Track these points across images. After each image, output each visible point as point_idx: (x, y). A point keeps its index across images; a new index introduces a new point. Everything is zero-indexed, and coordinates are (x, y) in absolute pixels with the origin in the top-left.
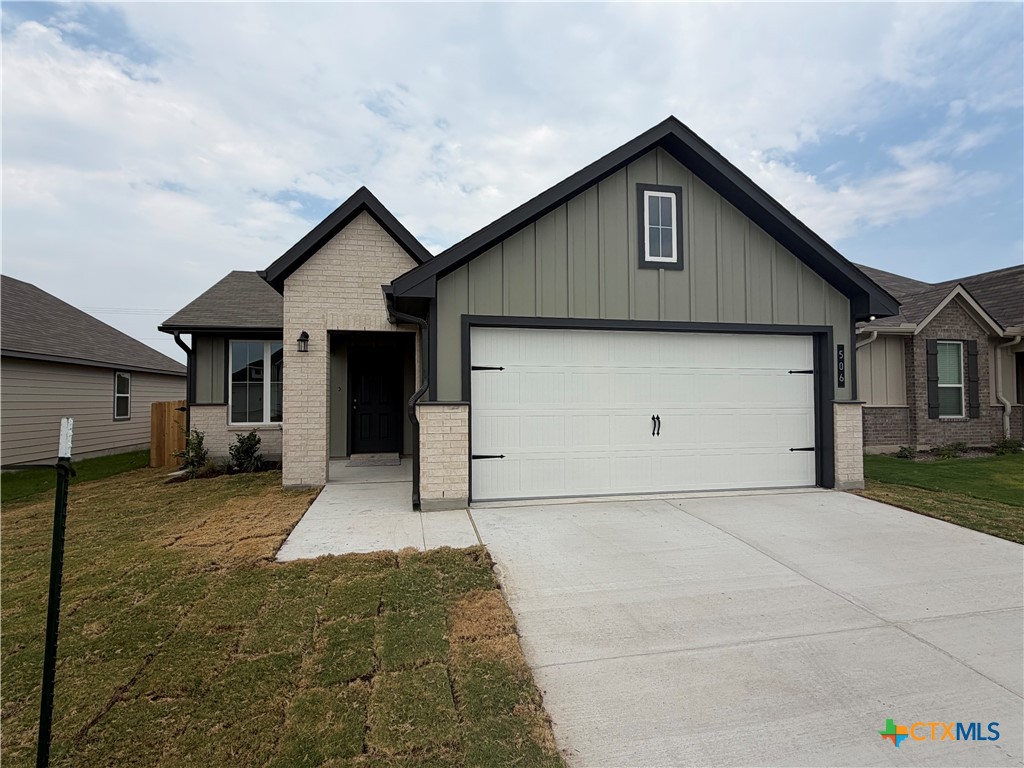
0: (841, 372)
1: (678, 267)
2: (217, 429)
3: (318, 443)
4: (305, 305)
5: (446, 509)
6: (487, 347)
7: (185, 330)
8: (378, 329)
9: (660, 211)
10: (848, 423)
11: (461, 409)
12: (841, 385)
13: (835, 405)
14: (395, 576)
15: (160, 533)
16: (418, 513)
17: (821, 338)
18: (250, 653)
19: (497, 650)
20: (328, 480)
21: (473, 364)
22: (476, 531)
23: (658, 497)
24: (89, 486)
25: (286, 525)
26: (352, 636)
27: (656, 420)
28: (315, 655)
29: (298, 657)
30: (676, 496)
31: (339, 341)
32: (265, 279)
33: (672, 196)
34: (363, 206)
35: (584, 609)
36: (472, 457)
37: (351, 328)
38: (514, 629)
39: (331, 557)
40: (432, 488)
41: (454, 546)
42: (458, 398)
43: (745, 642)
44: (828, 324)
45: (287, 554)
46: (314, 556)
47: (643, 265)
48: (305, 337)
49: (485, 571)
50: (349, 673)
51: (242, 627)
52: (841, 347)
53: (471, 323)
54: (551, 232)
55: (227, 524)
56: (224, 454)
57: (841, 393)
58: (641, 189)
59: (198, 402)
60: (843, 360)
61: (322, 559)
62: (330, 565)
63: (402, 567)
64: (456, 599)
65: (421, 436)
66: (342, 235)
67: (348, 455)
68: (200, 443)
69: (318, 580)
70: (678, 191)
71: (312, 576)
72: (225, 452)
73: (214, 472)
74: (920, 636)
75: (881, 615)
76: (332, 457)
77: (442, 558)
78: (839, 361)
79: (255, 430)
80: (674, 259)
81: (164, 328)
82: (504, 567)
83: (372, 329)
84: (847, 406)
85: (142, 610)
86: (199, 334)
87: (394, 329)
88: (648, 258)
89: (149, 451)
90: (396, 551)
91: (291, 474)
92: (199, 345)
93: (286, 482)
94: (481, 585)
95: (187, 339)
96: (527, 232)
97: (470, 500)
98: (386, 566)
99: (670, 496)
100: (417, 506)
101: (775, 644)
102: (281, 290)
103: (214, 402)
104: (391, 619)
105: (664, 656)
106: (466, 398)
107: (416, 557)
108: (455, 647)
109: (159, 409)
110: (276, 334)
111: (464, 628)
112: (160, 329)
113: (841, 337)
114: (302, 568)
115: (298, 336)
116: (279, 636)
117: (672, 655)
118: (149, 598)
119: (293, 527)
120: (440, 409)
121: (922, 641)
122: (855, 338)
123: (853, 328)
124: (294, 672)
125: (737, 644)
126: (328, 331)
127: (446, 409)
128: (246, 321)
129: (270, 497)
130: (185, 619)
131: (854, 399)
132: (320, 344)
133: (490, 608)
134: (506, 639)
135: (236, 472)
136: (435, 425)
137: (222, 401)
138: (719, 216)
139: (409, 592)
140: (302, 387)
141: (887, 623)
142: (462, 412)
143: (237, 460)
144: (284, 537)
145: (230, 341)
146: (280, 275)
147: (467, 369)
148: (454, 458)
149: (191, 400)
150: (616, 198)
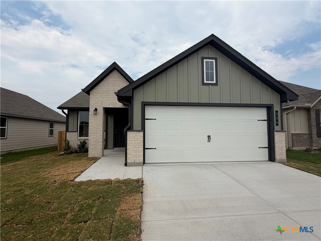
0: (277, 120)
1: (216, 84)
2: (74, 139)
3: (100, 143)
4: (96, 99)
5: (135, 166)
6: (150, 112)
7: (65, 108)
8: (119, 107)
9: (209, 66)
10: (280, 140)
11: (141, 132)
12: (277, 125)
13: (275, 132)
14: (108, 188)
15: (45, 171)
16: (126, 167)
17: (269, 108)
18: (52, 211)
19: (131, 215)
20: (103, 155)
21: (146, 118)
22: (142, 173)
23: (209, 163)
25: (83, 169)
26: (87, 207)
27: (209, 137)
28: (73, 213)
29: (67, 214)
30: (216, 163)
31: (108, 111)
32: (84, 91)
33: (214, 61)
34: (114, 68)
35: (169, 201)
36: (144, 149)
37: (111, 107)
38: (141, 208)
39: (91, 180)
40: (131, 159)
41: (132, 178)
42: (140, 129)
43: (223, 216)
44: (272, 104)
45: (78, 180)
46: (86, 180)
47: (204, 84)
48: (96, 110)
49: (139, 187)
50: (80, 220)
51: (54, 202)
52: (277, 112)
53: (145, 105)
54: (172, 74)
55: (66, 169)
56: (75, 147)
57: (277, 128)
58: (203, 59)
59: (69, 131)
60: (278, 116)
61: (88, 181)
62: (90, 183)
63: (113, 184)
64: (125, 196)
65: (128, 141)
66: (108, 77)
67: (113, 148)
68: (68, 143)
69: (84, 188)
70: (216, 59)
71: (83, 187)
73: (72, 153)
74: (291, 217)
75: (278, 209)
77: (127, 182)
78: (276, 116)
79: (85, 140)
80: (214, 82)
81: (59, 108)
82: (147, 186)
83: (117, 107)
84: (279, 132)
85: (26, 196)
86: (70, 110)
87: (124, 107)
88: (205, 82)
89: (57, 146)
90: (112, 179)
91: (91, 154)
92: (70, 113)
93: (89, 156)
94: (136, 192)
95: (66, 111)
96: (164, 74)
97: (144, 163)
98: (108, 184)
99: (214, 163)
100: (126, 165)
101: (234, 218)
102: (89, 94)
103: (74, 131)
104: (101, 202)
105: (191, 220)
106: (143, 129)
107: (118, 181)
108: (118, 213)
109: (60, 133)
110: (87, 109)
111: (124, 206)
112: (58, 108)
113: (277, 108)
114: (82, 183)
115: (94, 110)
116: (63, 206)
117: (194, 219)
118: (30, 191)
119: (85, 170)
120: (134, 132)
121: (292, 219)
122: (283, 110)
123: (281, 106)
124: (64, 219)
125: (220, 217)
126: (104, 108)
127: (136, 132)
128: (84, 106)
129: (83, 161)
130: (38, 198)
131: (282, 130)
132: (101, 111)
133: (135, 200)
134: (136, 211)
135: (78, 153)
136: (133, 138)
137: (76, 130)
138: (230, 67)
139: (111, 193)
140: (95, 126)
141: (280, 212)
142: (141, 134)
143: (79, 149)
144: (80, 173)
145: (79, 112)
146: (88, 90)
147: (143, 119)
148: (138, 149)
149: (67, 130)
150: (194, 63)
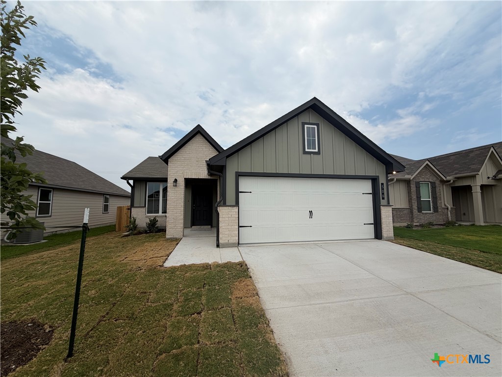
0: (383, 194)
1: (318, 153)
2: (141, 216)
3: (180, 221)
4: (176, 168)
5: (229, 247)
6: (245, 184)
7: (131, 179)
8: (204, 178)
9: (311, 133)
10: (386, 214)
11: (235, 208)
12: (383, 198)
13: (381, 207)
14: (209, 272)
15: (119, 256)
16: (218, 248)
17: (374, 180)
18: (153, 303)
19: (251, 303)
20: (183, 236)
21: (240, 191)
22: (241, 255)
23: (312, 242)
24: (93, 238)
25: (168, 253)
26: (193, 296)
27: (311, 212)
28: (179, 304)
29: (172, 305)
30: (319, 242)
31: (189, 182)
32: (161, 159)
33: (316, 127)
34: (199, 132)
35: (285, 286)
36: (239, 227)
37: (193, 177)
38: (257, 294)
39: (185, 265)
40: (224, 239)
41: (233, 261)
42: (234, 204)
43: (350, 300)
44: (377, 175)
45: (168, 264)
46: (178, 265)
47: (305, 153)
48: (176, 181)
49: (245, 271)
50: (192, 311)
51: (150, 292)
52: (382, 184)
53: (239, 175)
54: (269, 140)
55: (145, 252)
56: (144, 226)
57: (383, 202)
58: (304, 124)
59: (135, 206)
60: (383, 189)
61: (181, 266)
62: (185, 268)
63: (212, 269)
64: (234, 282)
65: (220, 219)
66: (190, 143)
67: (191, 227)
68: (135, 222)
69: (180, 274)
70: (318, 125)
71: (178, 273)
72: (144, 225)
73: (140, 233)
74: (421, 298)
75: (404, 290)
76: (185, 227)
77: (228, 266)
78: (382, 189)
79: (156, 217)
80: (317, 150)
81: (123, 178)
82: (253, 270)
83: (201, 178)
84: (386, 207)
85: (111, 286)
86: (136, 180)
87: (209, 178)
88: (307, 150)
89: (115, 225)
90: (210, 263)
91: (169, 234)
92: (136, 185)
93: (167, 237)
94: (244, 277)
95: (131, 182)
96: (260, 141)
97: (239, 244)
98: (206, 269)
99: (317, 242)
100: (218, 246)
101: (362, 301)
102: (167, 163)
103: (141, 206)
104: (208, 289)
105: (318, 305)
106: (237, 204)
107: (218, 266)
108: (234, 301)
109: (120, 209)
110: (165, 180)
111: (237, 293)
112: (121, 178)
113: (382, 180)
114: (173, 270)
115: (173, 180)
116: (165, 296)
117: (321, 305)
118: (114, 281)
119: (170, 254)
120: (227, 208)
121: (423, 300)
122: (388, 181)
123: (387, 177)
124: (170, 310)
125: (347, 301)
126: (185, 179)
127: (229, 208)
128: (153, 175)
129: (161, 242)
130: (128, 289)
131: (388, 204)
132: (181, 183)
133: (247, 286)
134: (254, 298)
135: (148, 233)
136: (225, 214)
137: (144, 206)
138: (333, 133)
139: (215, 279)
140: (174, 200)
141: (407, 293)
142: (236, 209)
143: (149, 228)
144: (166, 257)
145: (148, 183)
146: (166, 158)
147: (238, 192)
148: (233, 227)
149: (132, 205)
150: (294, 128)
